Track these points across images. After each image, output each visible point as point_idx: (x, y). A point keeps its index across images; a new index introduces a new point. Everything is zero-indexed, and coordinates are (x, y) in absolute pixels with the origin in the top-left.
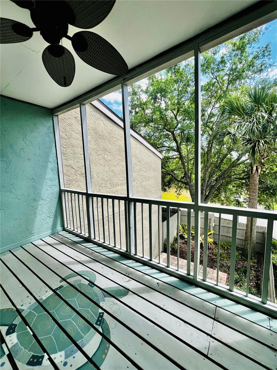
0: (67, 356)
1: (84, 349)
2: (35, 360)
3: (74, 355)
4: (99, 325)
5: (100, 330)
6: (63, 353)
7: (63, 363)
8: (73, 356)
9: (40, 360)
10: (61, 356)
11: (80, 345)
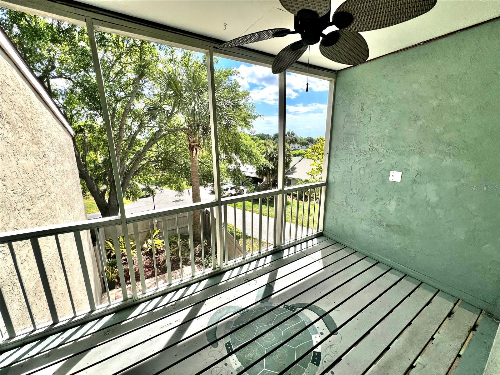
0: (316, 333)
1: (313, 321)
2: (316, 359)
3: (316, 327)
4: (295, 309)
5: (300, 309)
6: (313, 336)
7: (321, 335)
8: (317, 329)
9: (316, 354)
10: (316, 337)
11: (309, 324)
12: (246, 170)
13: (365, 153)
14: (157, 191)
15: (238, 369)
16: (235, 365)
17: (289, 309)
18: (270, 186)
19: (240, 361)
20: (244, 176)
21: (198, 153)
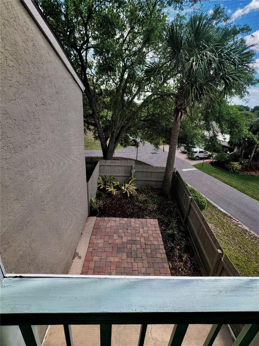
12: (224, 140)
14: (141, 144)
18: (241, 157)
20: (220, 145)
21: (183, 117)
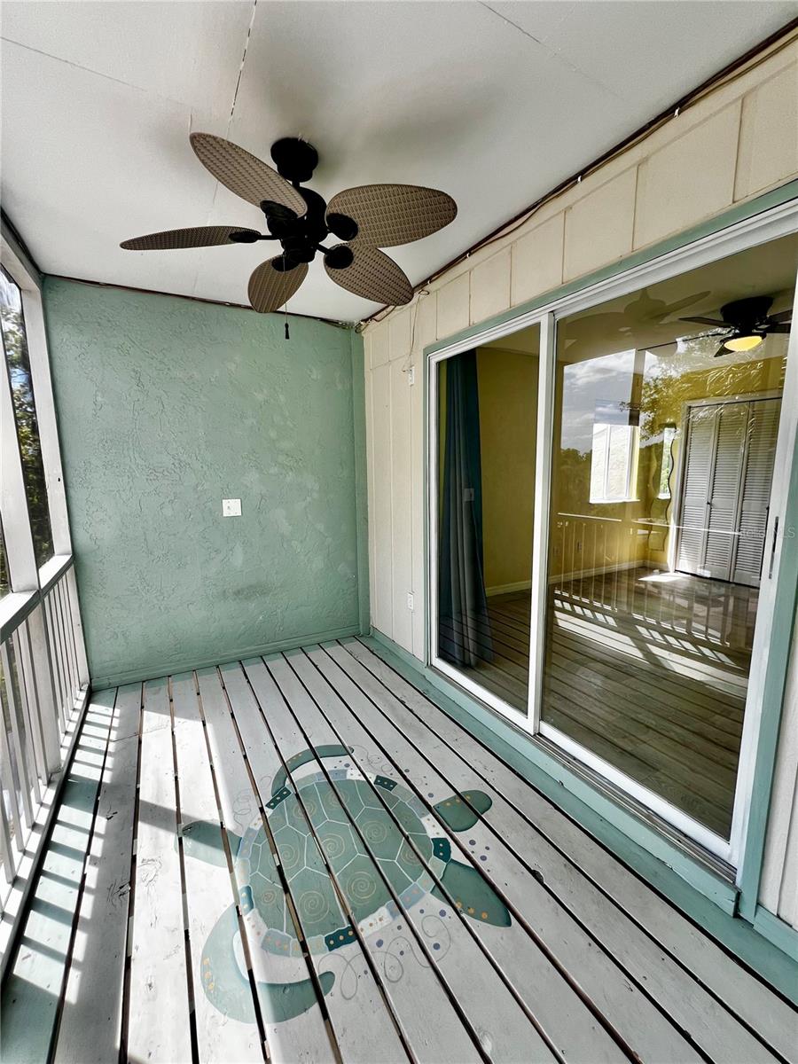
0: (345, 772)
1: (320, 771)
2: (386, 783)
4: (285, 790)
5: (287, 782)
6: (349, 777)
7: (350, 768)
8: (336, 769)
9: (379, 781)
10: (352, 775)
11: (323, 776)
13: (166, 473)
15: (391, 913)
16: (385, 920)
17: (280, 801)
19: (377, 910)
